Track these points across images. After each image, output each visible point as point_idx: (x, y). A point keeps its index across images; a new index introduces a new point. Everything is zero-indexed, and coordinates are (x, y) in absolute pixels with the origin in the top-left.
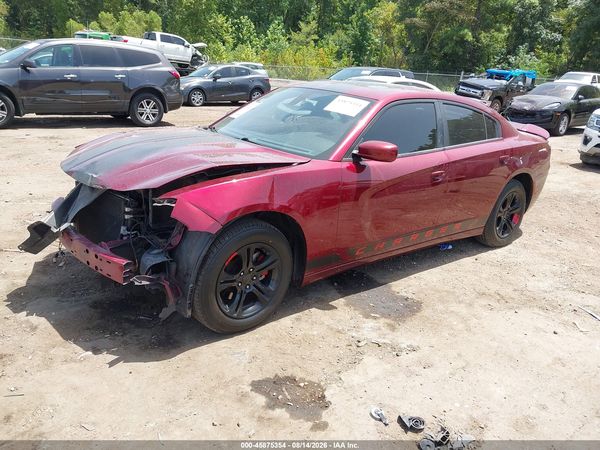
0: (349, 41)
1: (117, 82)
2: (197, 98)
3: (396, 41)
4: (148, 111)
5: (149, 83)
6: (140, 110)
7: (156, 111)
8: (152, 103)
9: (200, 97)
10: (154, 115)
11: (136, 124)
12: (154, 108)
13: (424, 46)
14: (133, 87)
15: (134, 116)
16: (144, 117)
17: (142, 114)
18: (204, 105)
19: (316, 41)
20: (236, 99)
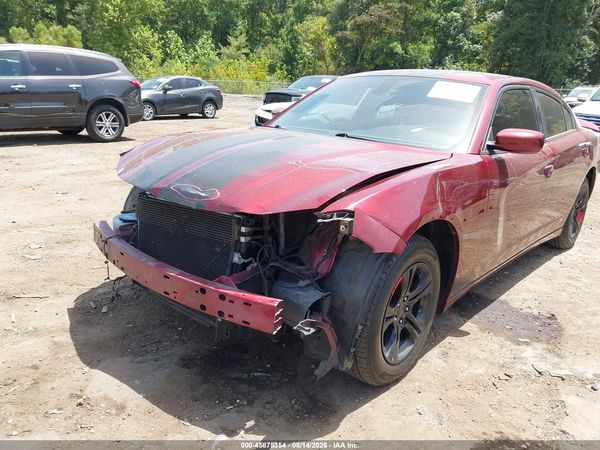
0: (281, 54)
1: (72, 92)
2: (148, 111)
3: (327, 53)
4: (108, 124)
5: (107, 94)
6: (99, 123)
7: (116, 125)
8: (112, 117)
9: (150, 110)
10: (114, 129)
11: (93, 138)
12: (114, 121)
13: (357, 58)
14: (90, 97)
15: (91, 130)
16: (103, 131)
17: (100, 128)
18: (155, 119)
19: (247, 55)
20: (184, 113)
